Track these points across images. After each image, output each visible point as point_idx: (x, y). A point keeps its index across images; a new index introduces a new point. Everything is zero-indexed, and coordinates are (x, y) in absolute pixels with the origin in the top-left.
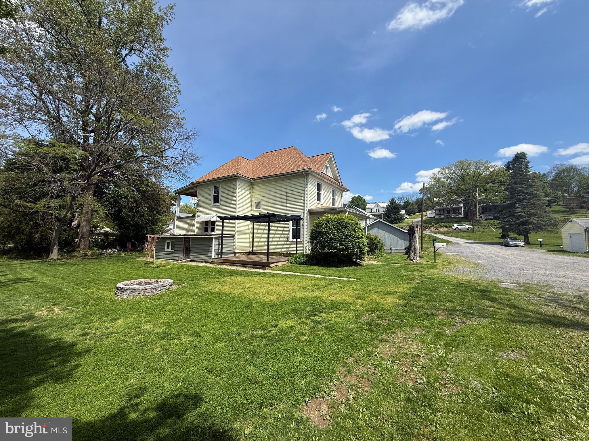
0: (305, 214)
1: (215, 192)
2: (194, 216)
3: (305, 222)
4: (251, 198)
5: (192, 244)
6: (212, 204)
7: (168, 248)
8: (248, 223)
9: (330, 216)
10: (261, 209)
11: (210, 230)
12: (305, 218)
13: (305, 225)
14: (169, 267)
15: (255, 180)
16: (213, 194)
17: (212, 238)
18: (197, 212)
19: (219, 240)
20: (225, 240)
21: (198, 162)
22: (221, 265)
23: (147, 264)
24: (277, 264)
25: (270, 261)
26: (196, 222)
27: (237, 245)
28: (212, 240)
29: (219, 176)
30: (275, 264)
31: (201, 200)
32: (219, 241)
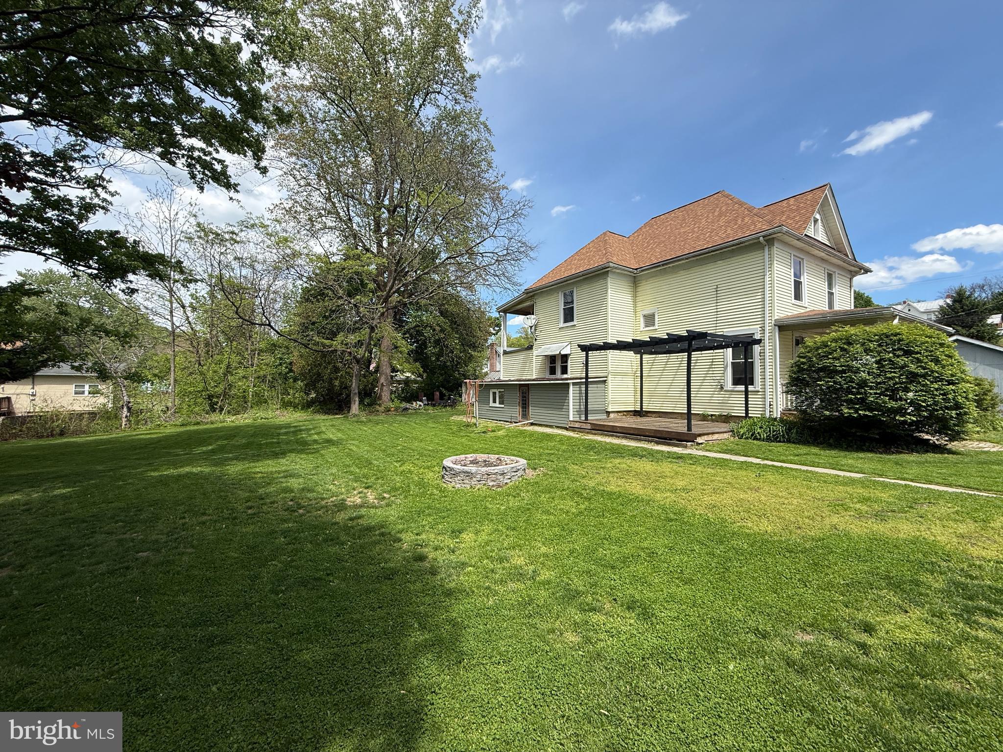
0: (767, 331)
1: (566, 303)
2: (530, 348)
3: (767, 348)
4: (635, 306)
5: (532, 397)
6: (562, 325)
7: (494, 402)
8: (630, 357)
9: (852, 330)
10: (657, 327)
11: (559, 370)
12: (767, 338)
13: (767, 354)
14: (501, 433)
15: (643, 271)
16: (562, 307)
17: (568, 384)
18: (536, 340)
19: (580, 387)
20: (591, 387)
21: (532, 254)
22: (588, 433)
23: (468, 426)
24: (710, 437)
25: (695, 430)
26: (534, 357)
27: (610, 396)
28: (569, 388)
29: (573, 272)
30: (706, 438)
31: (541, 320)
32: (580, 390)
